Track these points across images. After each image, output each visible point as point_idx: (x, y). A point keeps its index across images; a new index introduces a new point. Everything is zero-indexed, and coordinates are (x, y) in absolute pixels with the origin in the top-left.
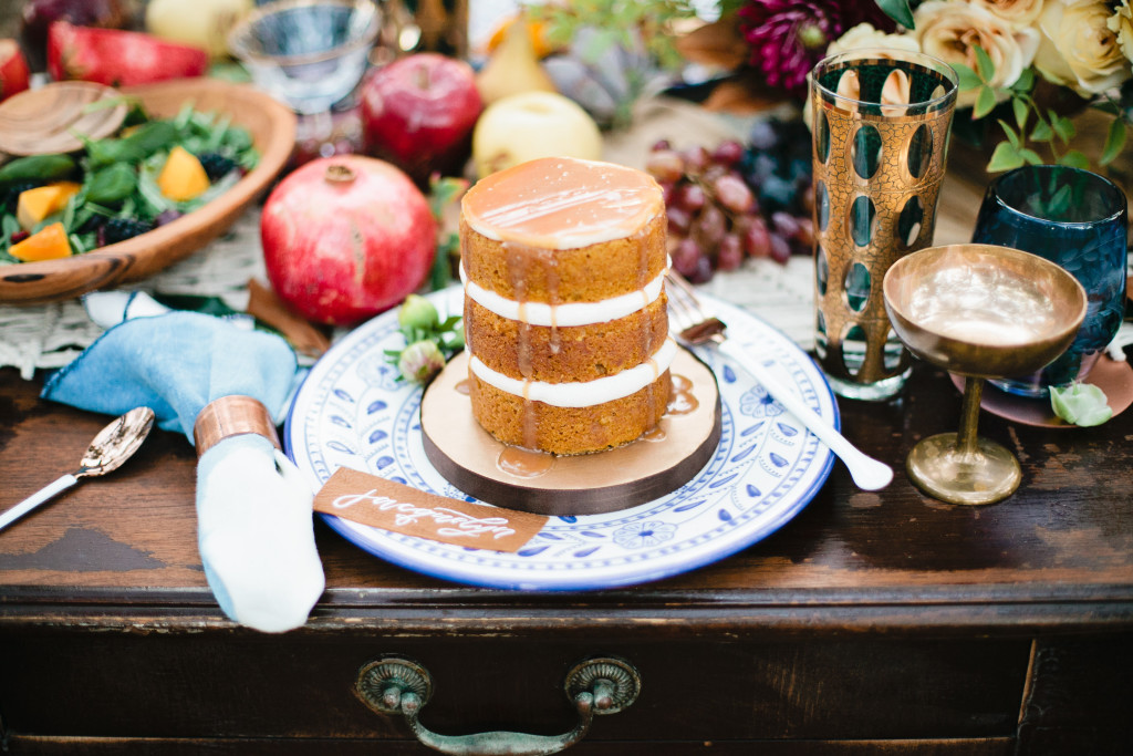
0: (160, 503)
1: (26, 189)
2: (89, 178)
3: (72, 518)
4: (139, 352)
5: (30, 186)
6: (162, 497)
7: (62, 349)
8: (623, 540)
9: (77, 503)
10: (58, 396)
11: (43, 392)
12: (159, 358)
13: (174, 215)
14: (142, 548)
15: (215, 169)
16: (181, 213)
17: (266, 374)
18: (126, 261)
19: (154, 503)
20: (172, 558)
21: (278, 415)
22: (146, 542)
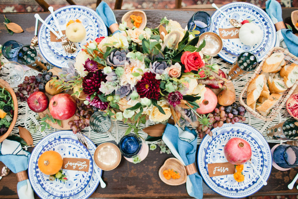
22: (14, 189)
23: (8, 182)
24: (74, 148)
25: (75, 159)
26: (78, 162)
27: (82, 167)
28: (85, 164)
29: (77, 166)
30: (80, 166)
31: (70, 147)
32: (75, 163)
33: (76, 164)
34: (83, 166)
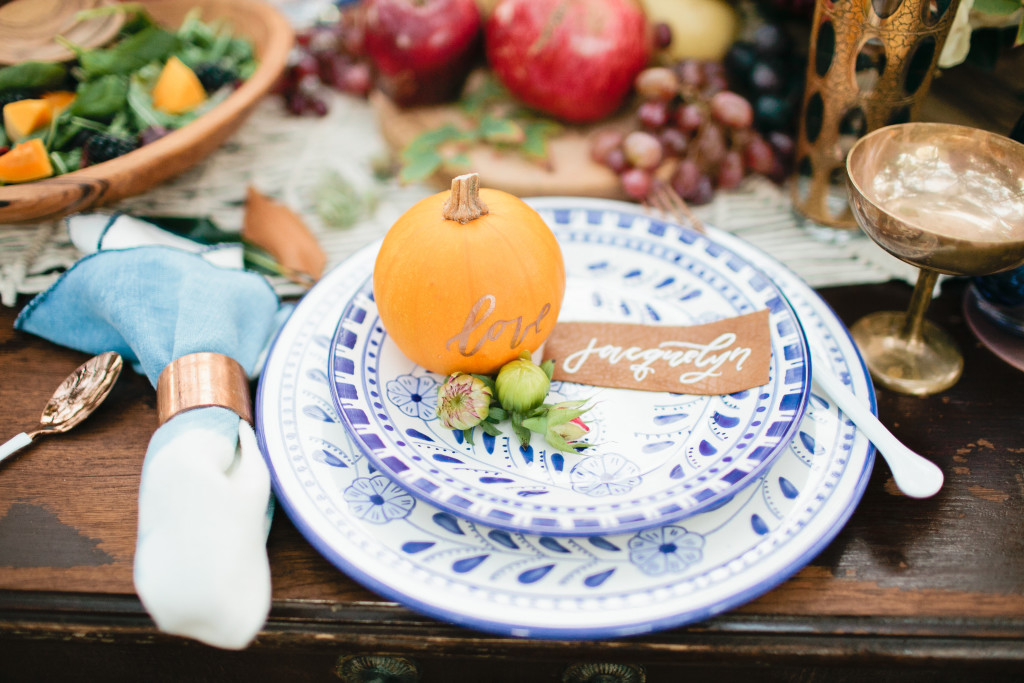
0: (121, 471)
1: (14, 100)
2: (82, 88)
3: (21, 489)
4: (102, 294)
5: (19, 96)
6: (125, 462)
7: (48, 272)
8: (641, 558)
9: (30, 468)
10: (30, 327)
11: (16, 324)
12: (122, 304)
13: (161, 132)
14: (91, 534)
15: (212, 80)
16: (170, 128)
17: (241, 322)
18: (98, 187)
19: (115, 470)
20: (123, 549)
21: (252, 370)
22: (97, 525)
23: (62, 476)
24: (635, 274)
25: (643, 328)
26: (664, 344)
27: (704, 369)
28: (732, 348)
29: (660, 364)
30: (690, 367)
31: (603, 265)
32: (645, 348)
33: (652, 355)
34: (709, 366)
